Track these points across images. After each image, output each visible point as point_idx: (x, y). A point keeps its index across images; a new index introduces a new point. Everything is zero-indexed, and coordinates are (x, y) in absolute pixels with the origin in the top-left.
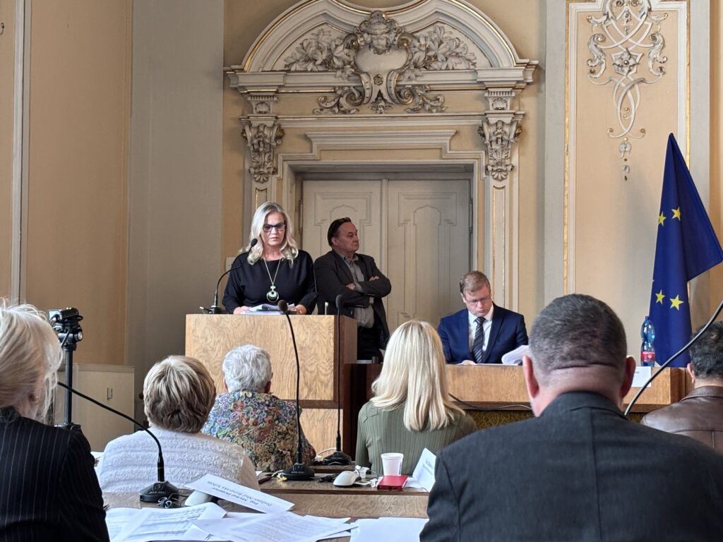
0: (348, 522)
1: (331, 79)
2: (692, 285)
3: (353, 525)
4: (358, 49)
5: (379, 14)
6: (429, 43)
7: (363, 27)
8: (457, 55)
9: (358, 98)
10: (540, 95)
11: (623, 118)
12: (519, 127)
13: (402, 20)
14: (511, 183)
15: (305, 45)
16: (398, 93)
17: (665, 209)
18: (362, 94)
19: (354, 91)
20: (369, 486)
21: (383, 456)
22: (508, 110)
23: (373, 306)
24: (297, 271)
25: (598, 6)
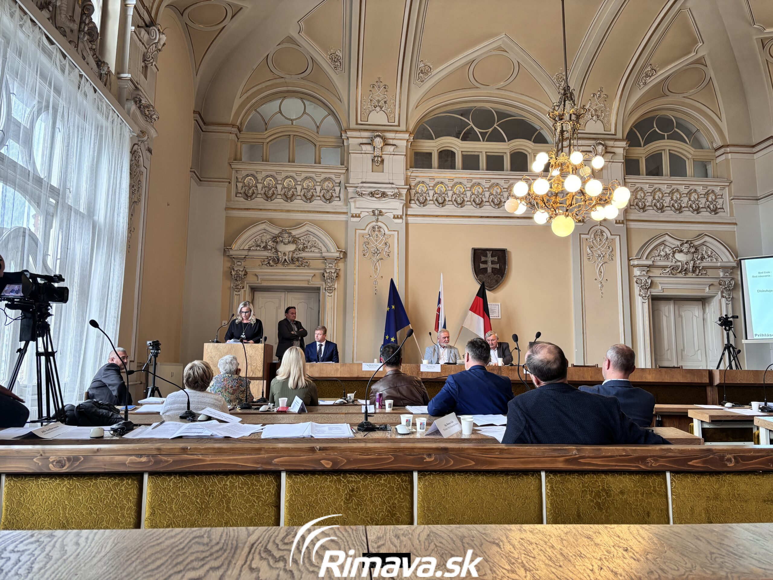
0: (262, 426)
1: (266, 253)
2: (398, 333)
3: (264, 427)
4: (277, 243)
5: (286, 230)
6: (304, 242)
7: (279, 235)
8: (315, 246)
9: (277, 261)
10: (346, 262)
11: (375, 272)
12: (337, 274)
13: (294, 233)
14: (334, 295)
15: (256, 240)
16: (292, 260)
17: (389, 305)
18: (278, 260)
19: (275, 258)
20: (273, 411)
21: (280, 399)
22: (334, 268)
23: (300, 340)
24: (254, 328)
25: (366, 231)
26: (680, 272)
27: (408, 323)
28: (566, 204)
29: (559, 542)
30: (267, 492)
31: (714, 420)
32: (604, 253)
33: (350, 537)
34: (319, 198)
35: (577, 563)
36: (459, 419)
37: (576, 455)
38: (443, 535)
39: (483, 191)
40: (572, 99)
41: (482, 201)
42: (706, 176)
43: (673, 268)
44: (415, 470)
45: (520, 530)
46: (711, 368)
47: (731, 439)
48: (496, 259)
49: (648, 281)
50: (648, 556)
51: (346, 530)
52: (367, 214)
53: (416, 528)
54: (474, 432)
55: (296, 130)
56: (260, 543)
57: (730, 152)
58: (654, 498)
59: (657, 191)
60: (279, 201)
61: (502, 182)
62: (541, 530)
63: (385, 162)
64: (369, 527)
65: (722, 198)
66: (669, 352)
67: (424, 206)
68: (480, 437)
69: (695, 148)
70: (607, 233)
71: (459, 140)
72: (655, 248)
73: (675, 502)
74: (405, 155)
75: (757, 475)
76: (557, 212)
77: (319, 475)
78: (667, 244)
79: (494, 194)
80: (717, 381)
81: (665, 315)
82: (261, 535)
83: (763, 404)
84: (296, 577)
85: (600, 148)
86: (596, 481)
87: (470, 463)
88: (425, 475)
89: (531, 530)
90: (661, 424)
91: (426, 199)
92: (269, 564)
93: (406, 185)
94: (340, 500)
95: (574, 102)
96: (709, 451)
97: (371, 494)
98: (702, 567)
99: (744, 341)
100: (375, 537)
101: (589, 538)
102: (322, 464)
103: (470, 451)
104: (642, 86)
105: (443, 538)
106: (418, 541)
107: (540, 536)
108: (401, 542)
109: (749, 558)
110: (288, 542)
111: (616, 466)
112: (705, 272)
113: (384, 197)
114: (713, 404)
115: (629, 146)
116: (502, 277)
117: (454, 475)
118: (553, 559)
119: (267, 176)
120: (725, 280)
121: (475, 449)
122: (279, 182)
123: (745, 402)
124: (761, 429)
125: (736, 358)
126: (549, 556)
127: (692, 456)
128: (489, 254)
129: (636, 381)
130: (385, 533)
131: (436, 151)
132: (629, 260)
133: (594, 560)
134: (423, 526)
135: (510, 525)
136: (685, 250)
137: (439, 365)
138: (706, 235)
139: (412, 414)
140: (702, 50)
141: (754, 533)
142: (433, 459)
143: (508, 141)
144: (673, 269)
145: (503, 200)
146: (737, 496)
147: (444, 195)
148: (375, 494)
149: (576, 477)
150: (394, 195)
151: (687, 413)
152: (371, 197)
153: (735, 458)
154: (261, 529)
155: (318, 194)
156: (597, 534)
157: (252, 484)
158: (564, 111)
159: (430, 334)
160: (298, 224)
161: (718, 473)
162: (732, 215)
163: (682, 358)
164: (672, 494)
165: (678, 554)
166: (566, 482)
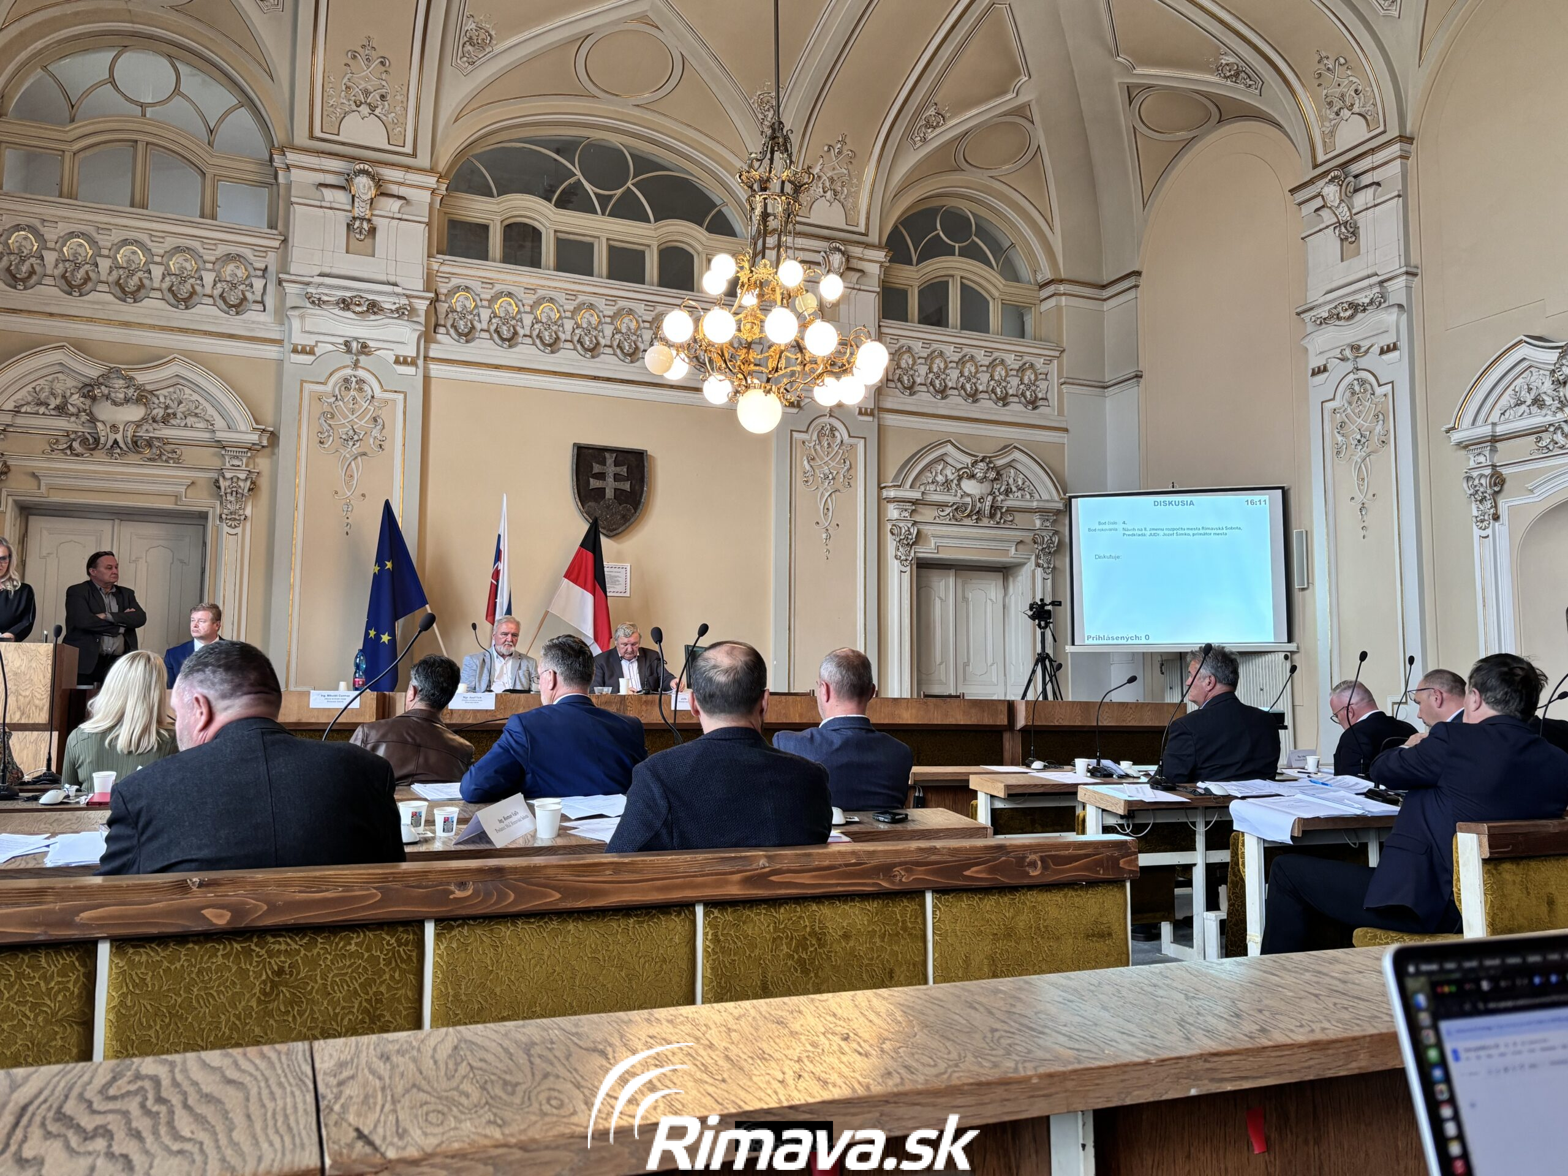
0: (48, 838)
1: (62, 423)
2: (399, 624)
3: (52, 840)
4: (94, 399)
5: (118, 371)
6: (168, 401)
7: (101, 380)
8: (196, 415)
9: (92, 444)
10: (275, 457)
11: (347, 483)
12: (253, 483)
13: (141, 378)
14: (244, 530)
15: (38, 389)
16: (135, 443)
17: (380, 561)
18: (97, 441)
19: (89, 436)
20: (78, 803)
21: (95, 775)
22: (244, 467)
23: (124, 635)
24: (16, 603)
25: (328, 388)
26: (968, 516)
27: (424, 602)
28: (767, 368)
29: (724, 1034)
30: (59, 991)
31: (1013, 794)
32: (835, 473)
33: (273, 1068)
34: (210, 301)
35: (755, 1072)
36: (532, 808)
37: (765, 867)
38: (487, 1043)
39: (600, 322)
40: (786, 150)
41: (598, 343)
42: (1023, 336)
43: (959, 508)
44: (429, 918)
45: (648, 1020)
46: (1013, 698)
47: (1040, 829)
48: (623, 470)
49: (912, 530)
50: (884, 1046)
51: (263, 1056)
52: (331, 347)
53: (429, 1035)
54: (562, 831)
55: (148, 129)
56: (45, 1101)
57: (1064, 294)
58: (903, 942)
59: (937, 357)
60: (102, 300)
61: (640, 308)
62: (690, 1016)
63: (379, 235)
64: (317, 1044)
65: (1046, 379)
66: (943, 666)
67: (467, 342)
68: (574, 842)
69: (1006, 280)
70: (842, 433)
71: (551, 206)
72: (928, 467)
73: (938, 948)
74: (427, 224)
75: (1076, 890)
76: (749, 381)
77: (195, 943)
78: (949, 460)
79: (624, 331)
80: (1021, 722)
82: (48, 1084)
83: (1093, 762)
84: (137, 1168)
85: (837, 259)
86: (800, 917)
87: (551, 896)
88: (452, 928)
89: (670, 1018)
90: (921, 803)
91: (473, 328)
92: (68, 1147)
93: (428, 290)
94: (247, 996)
95: (790, 156)
96: (1000, 848)
97: (324, 977)
98: (976, 1057)
99: (1069, 649)
100: (332, 1063)
101: (780, 1022)
102: (204, 917)
103: (551, 872)
104: (919, 144)
105: (487, 1050)
106: (431, 1062)
107: (687, 1028)
108: (393, 1067)
109: (1054, 1034)
110: (118, 1094)
112: (1011, 518)
113: (375, 313)
114: (1012, 764)
115: (890, 261)
116: (636, 509)
117: (514, 924)
118: (711, 1069)
119: (72, 235)
120: (1044, 534)
121: (563, 866)
122: (105, 252)
123: (1064, 759)
124: (1088, 807)
125: (1054, 678)
126: (703, 1064)
127: (970, 859)
128: (610, 459)
129: (882, 722)
130: (358, 1053)
131: (498, 224)
132: (881, 489)
133: (788, 1062)
134: (444, 1030)
135: (629, 1013)
136: (980, 475)
137: (493, 694)
138: (1015, 447)
139: (425, 800)
140: (1027, 92)
141: (1064, 989)
142: (469, 892)
143: (656, 221)
144: (956, 509)
145: (642, 347)
146: (1043, 930)
147: (513, 322)
148: (335, 975)
149: (764, 911)
150: (397, 310)
151: (968, 781)
152: (343, 309)
153: (1042, 859)
154: (47, 1071)
155: (208, 291)
156: (795, 1014)
157: (20, 975)
158: (770, 172)
159: (474, 626)
160: (154, 359)
161: (1013, 889)
162: (1061, 413)
163: (965, 679)
164: (934, 933)
165: (936, 1037)
166: (744, 923)
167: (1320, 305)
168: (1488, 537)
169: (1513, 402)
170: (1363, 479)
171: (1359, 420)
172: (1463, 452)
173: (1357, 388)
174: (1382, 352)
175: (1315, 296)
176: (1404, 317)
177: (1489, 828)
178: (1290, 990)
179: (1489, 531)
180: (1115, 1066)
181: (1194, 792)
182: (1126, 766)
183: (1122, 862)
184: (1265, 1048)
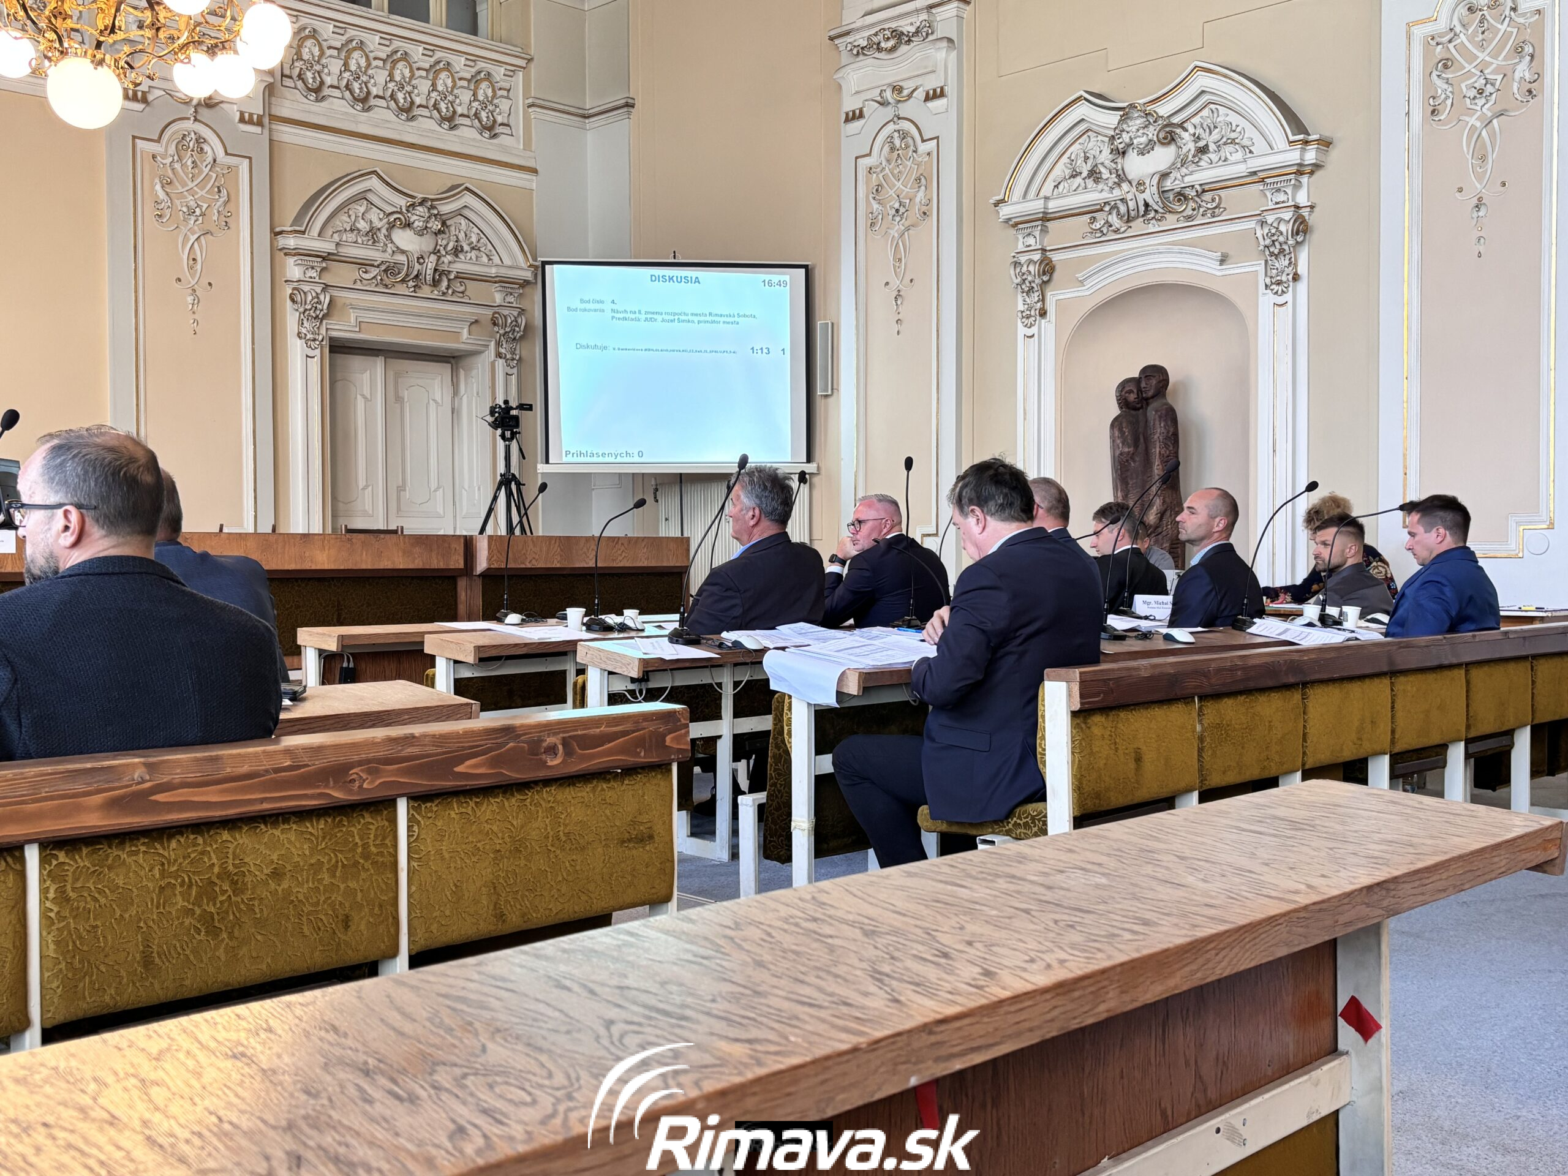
26: (403, 281)
29: (135, 1093)
31: (487, 657)
32: (205, 206)
37: (143, 781)
42: (474, 31)
43: (390, 270)
46: (468, 532)
49: (322, 297)
58: (363, 875)
59: (355, 49)
65: (508, 98)
66: (368, 492)
70: (214, 147)
72: (344, 208)
75: (609, 781)
76: (66, 44)
78: (375, 199)
80: (482, 564)
81: (363, 396)
83: (588, 613)
86: (203, 853)
96: (504, 731)
99: (542, 468)
101: (239, 1055)
107: (59, 1090)
109: (702, 1018)
111: (262, 801)
112: (462, 289)
114: (469, 620)
120: (506, 313)
123: (551, 610)
124: (590, 670)
125: (522, 508)
127: (464, 748)
129: (287, 567)
132: (274, 235)
136: (418, 224)
138: (467, 189)
144: (385, 271)
146: (564, 839)
149: (143, 848)
151: (422, 643)
153: (565, 742)
161: (524, 786)
162: (527, 145)
163: (399, 509)
164: (409, 858)
165: (520, 1047)
166: (110, 868)
167: (858, 30)
168: (1033, 336)
169: (1068, 172)
170: (900, 260)
171: (899, 184)
172: (1013, 231)
173: (897, 142)
174: (928, 98)
175: (851, 17)
176: (954, 54)
177: (1081, 673)
178: (993, 908)
179: (1034, 330)
180: (814, 1062)
181: (721, 645)
182: (630, 616)
183: (668, 739)
184: (1001, 1002)
